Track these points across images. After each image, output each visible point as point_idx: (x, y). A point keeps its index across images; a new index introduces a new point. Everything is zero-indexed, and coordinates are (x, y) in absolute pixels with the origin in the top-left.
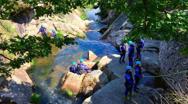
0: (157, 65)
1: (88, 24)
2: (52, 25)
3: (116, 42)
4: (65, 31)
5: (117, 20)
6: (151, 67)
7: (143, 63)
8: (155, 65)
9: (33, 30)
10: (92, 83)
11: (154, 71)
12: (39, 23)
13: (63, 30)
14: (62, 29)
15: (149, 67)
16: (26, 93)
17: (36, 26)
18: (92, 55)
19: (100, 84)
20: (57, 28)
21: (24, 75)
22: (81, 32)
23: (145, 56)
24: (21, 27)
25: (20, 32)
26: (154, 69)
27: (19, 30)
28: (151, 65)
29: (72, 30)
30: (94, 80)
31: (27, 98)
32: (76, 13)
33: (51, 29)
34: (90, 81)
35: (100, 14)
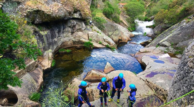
0: (167, 91)
1: (134, 36)
2: (87, 34)
3: (142, 58)
4: (96, 40)
5: (160, 36)
6: (160, 91)
7: (153, 86)
8: (164, 90)
9: (67, 37)
10: (90, 94)
11: (162, 97)
12: (74, 31)
13: (94, 40)
14: (94, 38)
15: (158, 91)
16: (31, 90)
17: (71, 33)
18: (109, 67)
19: (95, 97)
20: (89, 37)
21: (38, 74)
22: (112, 43)
23: (161, 78)
24: (54, 33)
25: (51, 37)
26: (162, 95)
27: (51, 36)
28: (160, 90)
29: (104, 40)
30: (91, 92)
31: (29, 94)
32: (124, 24)
33: (84, 37)
34: (89, 93)
35: (151, 27)
